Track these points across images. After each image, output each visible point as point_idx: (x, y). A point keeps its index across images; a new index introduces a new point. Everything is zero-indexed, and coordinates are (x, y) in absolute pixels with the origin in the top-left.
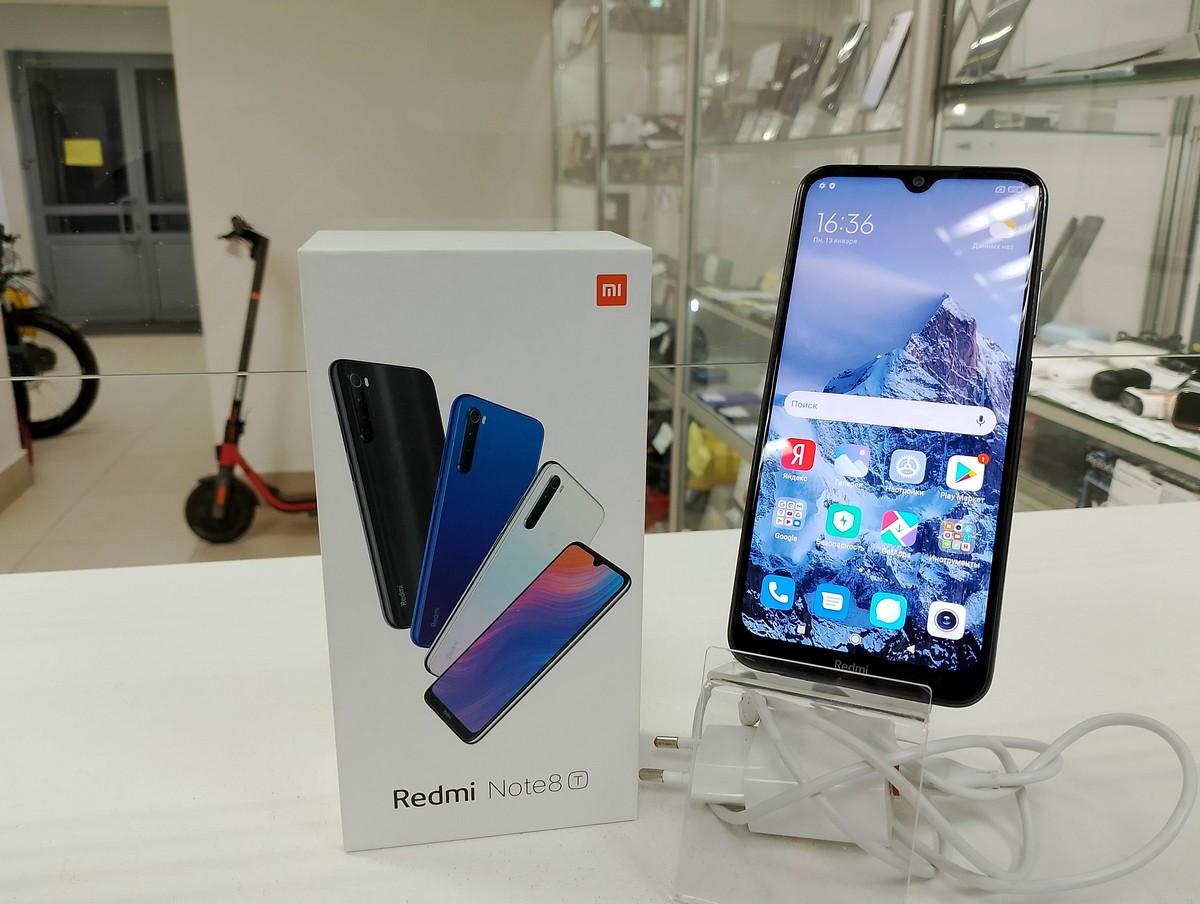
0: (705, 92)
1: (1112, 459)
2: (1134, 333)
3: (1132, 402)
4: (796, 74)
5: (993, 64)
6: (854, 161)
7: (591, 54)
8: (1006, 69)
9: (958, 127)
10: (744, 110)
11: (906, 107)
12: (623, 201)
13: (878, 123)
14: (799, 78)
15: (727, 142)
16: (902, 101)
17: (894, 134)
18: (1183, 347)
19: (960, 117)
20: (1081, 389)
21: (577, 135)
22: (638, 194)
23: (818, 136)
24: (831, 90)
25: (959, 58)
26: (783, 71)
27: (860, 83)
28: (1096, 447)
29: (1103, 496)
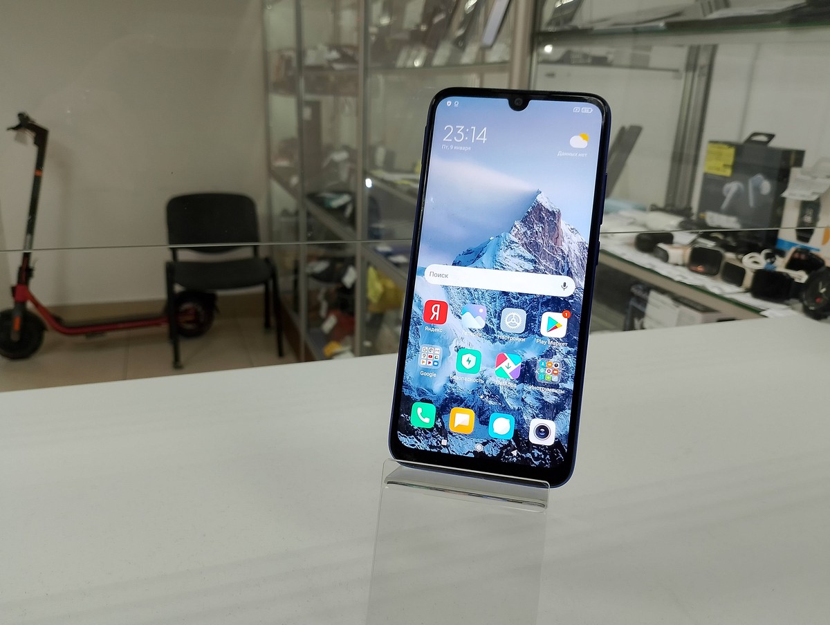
0: (373, 30)
1: (649, 288)
2: (661, 204)
3: (661, 254)
4: (437, 20)
5: (570, 18)
6: (476, 85)
8: (581, 20)
9: (547, 61)
10: (400, 44)
11: (512, 47)
12: (316, 106)
13: (494, 56)
14: (440, 22)
15: (389, 67)
16: (509, 41)
17: (503, 66)
18: (693, 214)
19: (548, 55)
20: (628, 244)
21: (282, 57)
22: (327, 101)
23: (452, 65)
24: (460, 32)
25: (547, 14)
26: (428, 17)
27: (481, 29)
28: (637, 282)
29: (641, 315)
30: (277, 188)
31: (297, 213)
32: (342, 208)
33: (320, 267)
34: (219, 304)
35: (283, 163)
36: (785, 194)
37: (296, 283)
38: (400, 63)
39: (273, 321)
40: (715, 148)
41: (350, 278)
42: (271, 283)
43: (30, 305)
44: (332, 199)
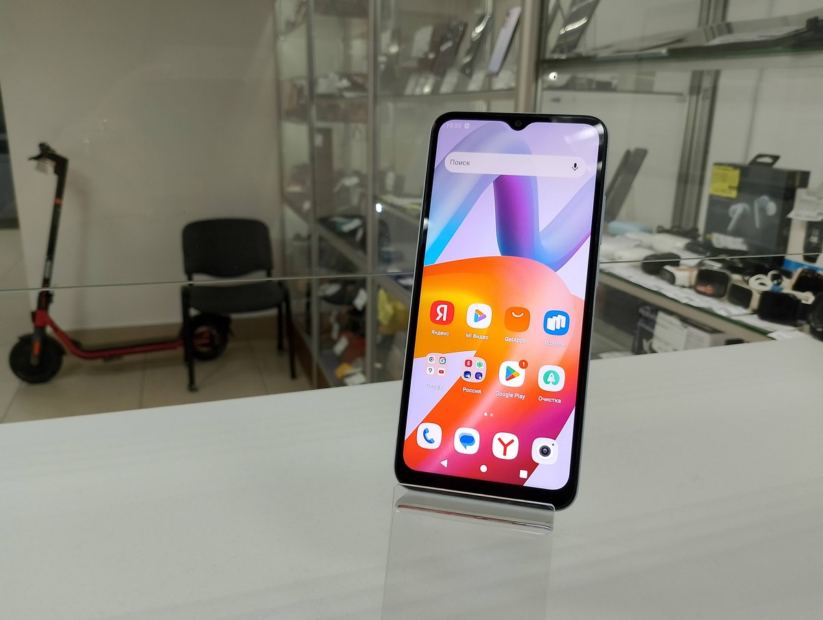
0: (382, 59)
1: (656, 309)
2: (668, 226)
3: (668, 276)
4: (444, 47)
5: (574, 45)
6: (483, 110)
7: (302, 30)
8: (584, 48)
9: (552, 87)
10: (409, 72)
11: (518, 73)
12: (327, 133)
13: (500, 83)
14: (447, 50)
15: (398, 94)
16: (515, 68)
17: (511, 92)
18: (699, 236)
19: (553, 81)
20: (635, 267)
21: (294, 86)
22: (338, 128)
23: (459, 92)
24: (468, 59)
25: (552, 41)
26: (435, 45)
27: (487, 56)
28: (645, 303)
29: (650, 336)
30: (290, 213)
31: (309, 237)
32: (353, 232)
33: (332, 289)
34: (233, 327)
35: (295, 189)
36: (791, 215)
37: (308, 305)
38: (408, 91)
39: (286, 343)
40: (720, 171)
41: (361, 300)
42: (284, 306)
43: (49, 330)
44: (343, 224)
